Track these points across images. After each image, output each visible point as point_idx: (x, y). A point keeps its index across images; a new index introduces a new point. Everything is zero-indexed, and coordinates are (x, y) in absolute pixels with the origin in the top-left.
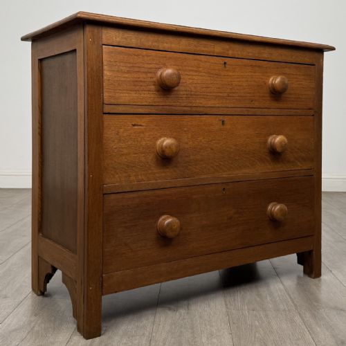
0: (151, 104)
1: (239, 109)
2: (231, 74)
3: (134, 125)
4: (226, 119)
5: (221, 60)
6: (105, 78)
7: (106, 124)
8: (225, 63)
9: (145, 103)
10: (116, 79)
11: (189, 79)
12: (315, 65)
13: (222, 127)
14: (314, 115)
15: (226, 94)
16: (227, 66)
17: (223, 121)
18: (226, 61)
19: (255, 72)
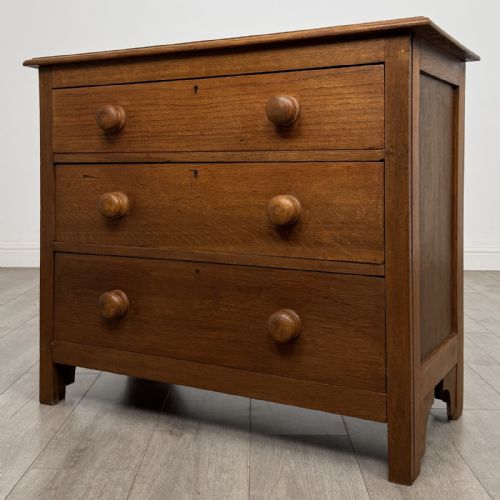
1: (220, 154)
3: (84, 176)
4: (200, 168)
5: (190, 85)
7: (57, 174)
8: (196, 88)
9: (92, 151)
11: (146, 116)
12: (383, 63)
13: (194, 181)
14: (383, 160)
15: (197, 133)
16: (198, 91)
17: (196, 172)
18: (198, 85)
19: (248, 94)
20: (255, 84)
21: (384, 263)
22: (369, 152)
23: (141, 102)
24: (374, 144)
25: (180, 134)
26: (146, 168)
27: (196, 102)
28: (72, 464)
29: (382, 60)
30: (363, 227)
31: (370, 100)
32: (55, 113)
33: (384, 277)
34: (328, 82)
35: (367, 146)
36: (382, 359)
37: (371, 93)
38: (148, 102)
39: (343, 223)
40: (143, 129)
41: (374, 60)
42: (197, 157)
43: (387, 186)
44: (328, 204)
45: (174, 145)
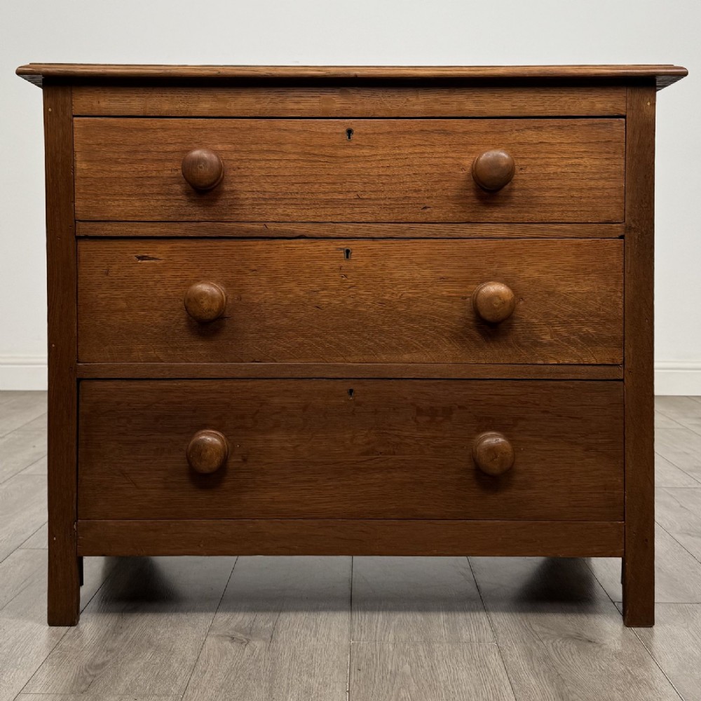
0: (172, 218)
2: (366, 152)
3: (139, 258)
4: (354, 246)
5: (340, 126)
6: (78, 174)
7: (83, 255)
8: (350, 132)
9: (159, 218)
10: (100, 175)
11: (260, 168)
12: (624, 117)
13: (344, 263)
14: (622, 237)
15: (352, 196)
16: (352, 136)
17: (348, 251)
18: (351, 127)
19: (433, 145)
20: (445, 132)
21: (624, 363)
22: (604, 227)
23: (253, 147)
24: (612, 216)
25: (321, 196)
26: (261, 245)
27: (349, 152)
28: (83, 687)
29: (623, 113)
30: (597, 320)
31: (607, 162)
32: (78, 156)
33: (623, 380)
34: (550, 135)
35: (603, 219)
36: (620, 481)
37: (608, 153)
38: (265, 147)
39: (570, 316)
40: (256, 187)
41: (612, 112)
42: (350, 229)
43: (628, 270)
44: (549, 294)
45: (311, 213)
